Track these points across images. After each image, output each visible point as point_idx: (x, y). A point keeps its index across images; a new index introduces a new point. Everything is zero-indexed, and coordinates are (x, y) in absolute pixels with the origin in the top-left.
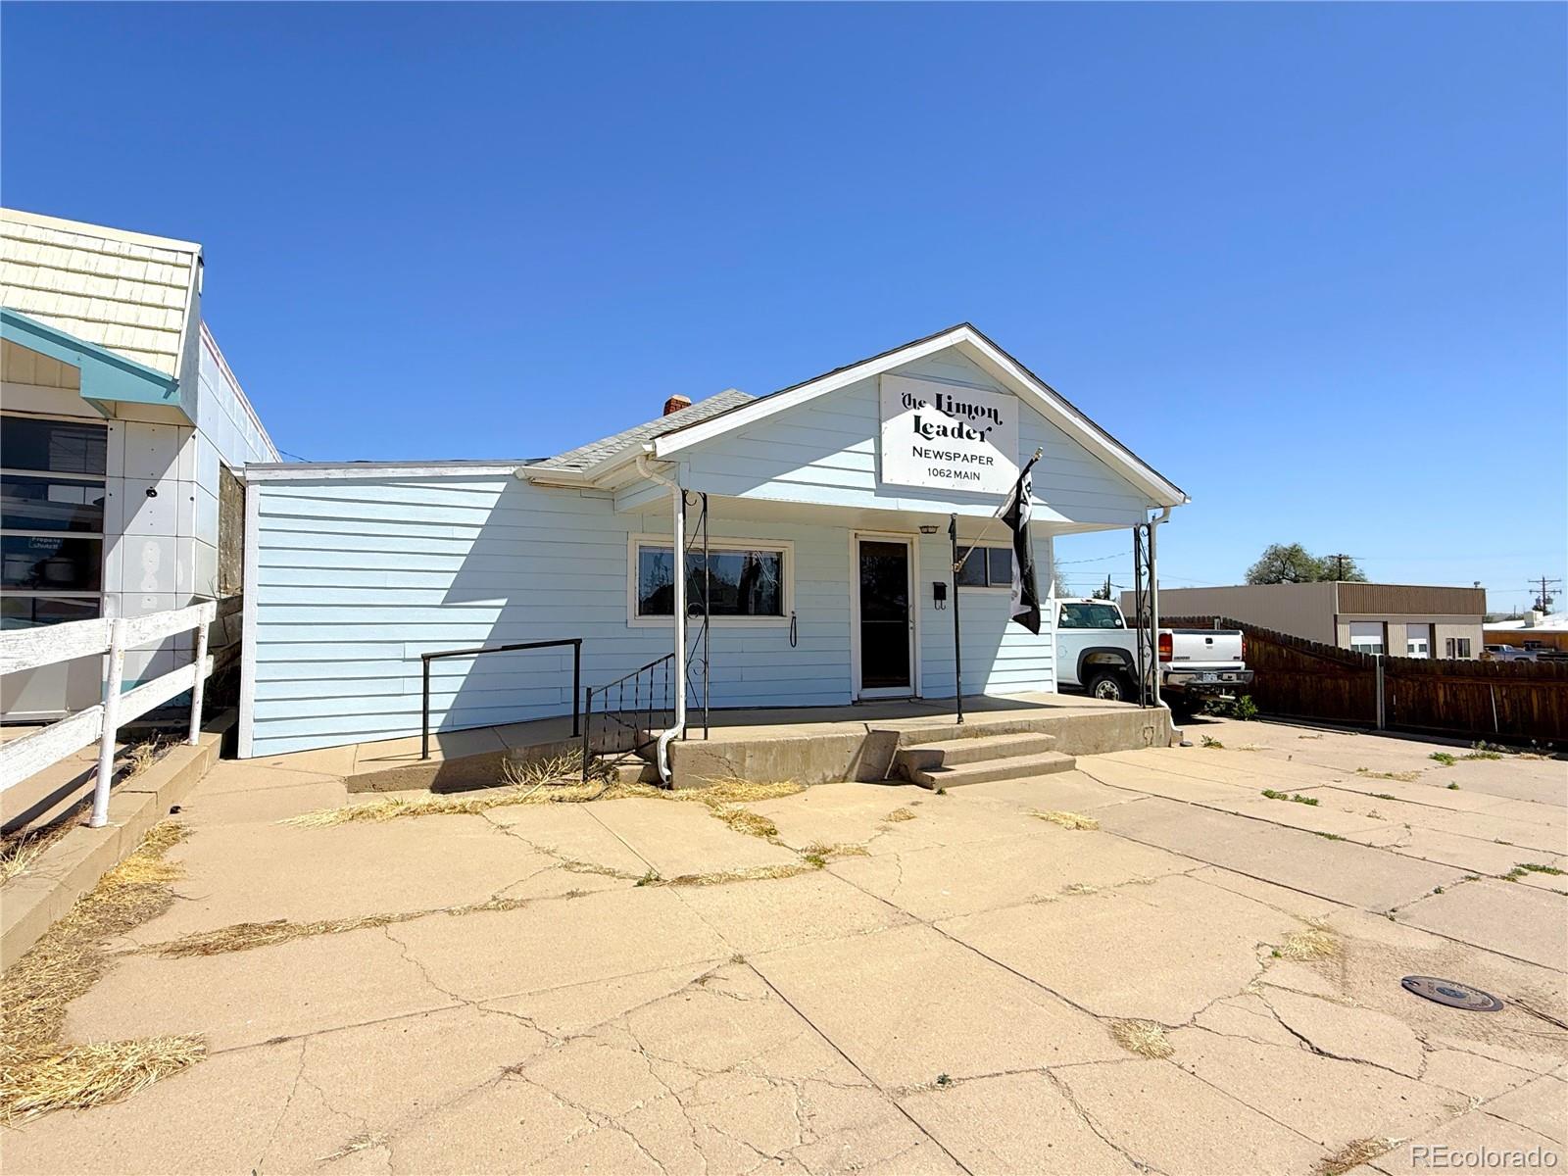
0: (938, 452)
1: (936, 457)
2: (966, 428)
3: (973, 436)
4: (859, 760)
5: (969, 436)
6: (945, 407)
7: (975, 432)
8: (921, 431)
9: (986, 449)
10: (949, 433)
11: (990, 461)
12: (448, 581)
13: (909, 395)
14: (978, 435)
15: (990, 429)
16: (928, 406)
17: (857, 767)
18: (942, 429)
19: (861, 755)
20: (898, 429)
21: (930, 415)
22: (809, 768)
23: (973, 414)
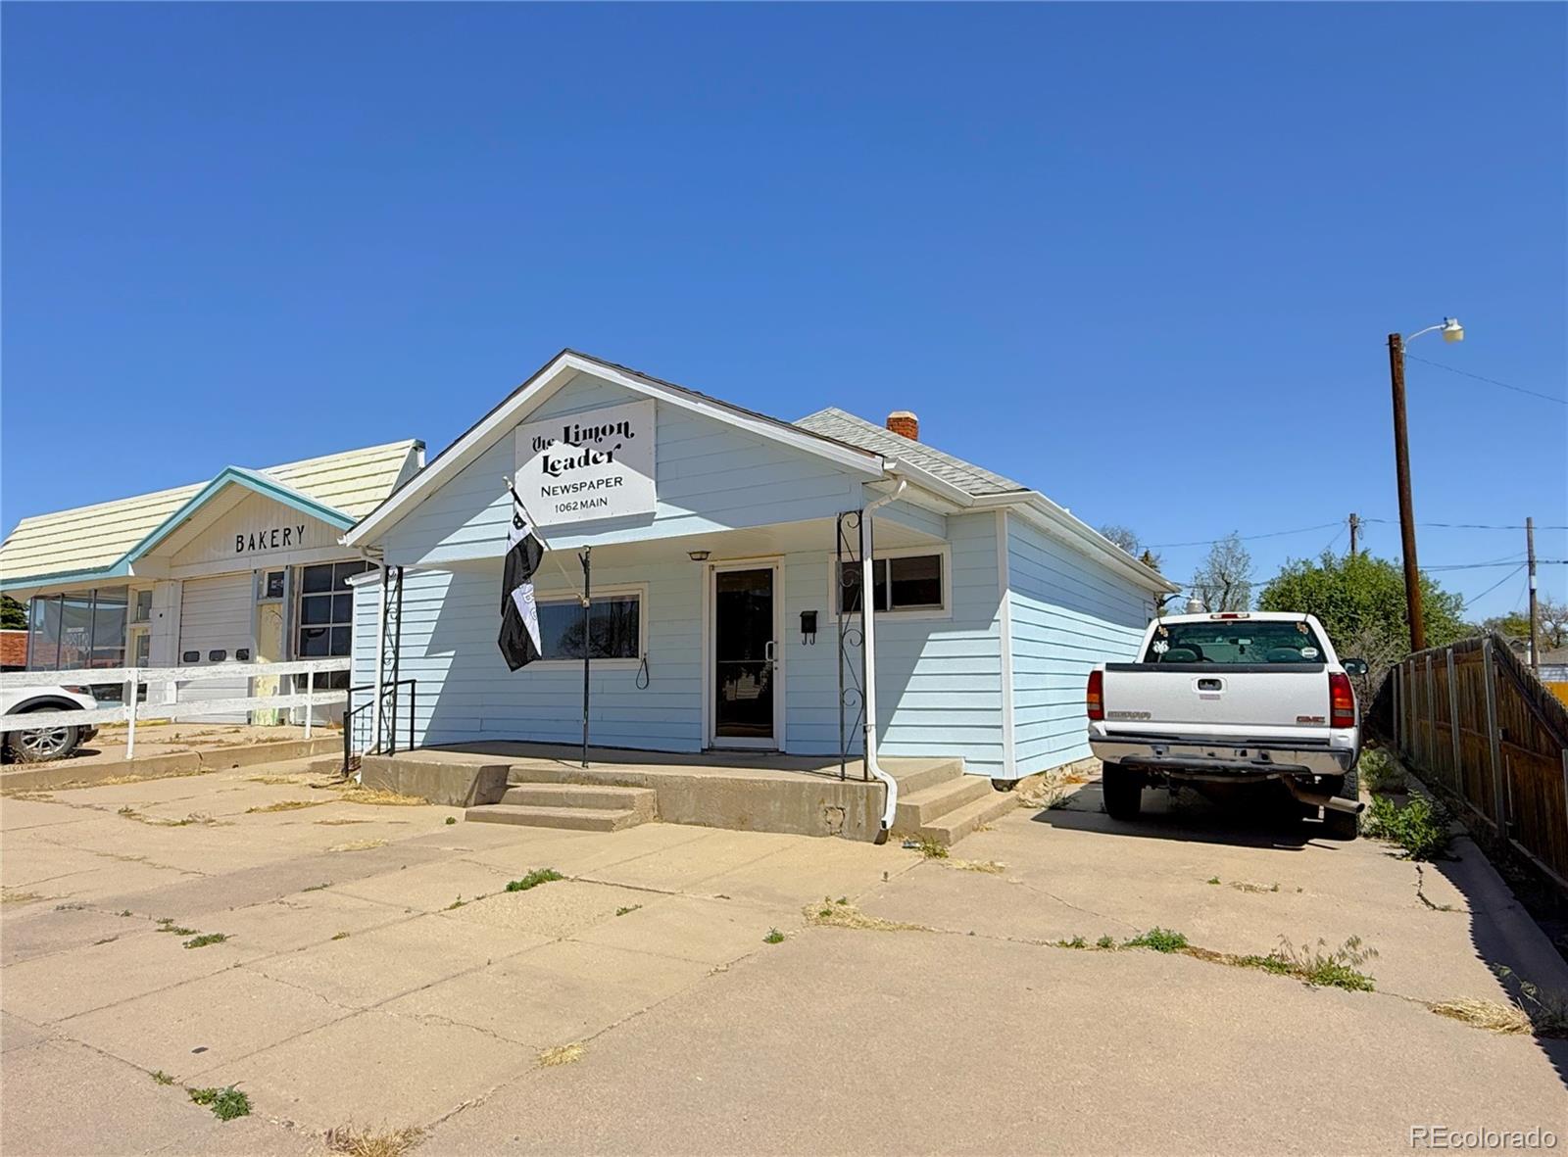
0: (566, 487)
1: (563, 492)
2: (592, 453)
3: (599, 460)
4: (476, 791)
5: (595, 461)
6: (572, 439)
7: (601, 454)
8: (549, 470)
9: (616, 468)
10: (576, 464)
11: (618, 481)
12: (427, 640)
13: (539, 438)
14: (605, 457)
15: (619, 446)
16: (556, 442)
17: (474, 794)
18: (569, 461)
19: (477, 785)
20: (529, 476)
21: (559, 451)
22: (439, 789)
23: (601, 435)
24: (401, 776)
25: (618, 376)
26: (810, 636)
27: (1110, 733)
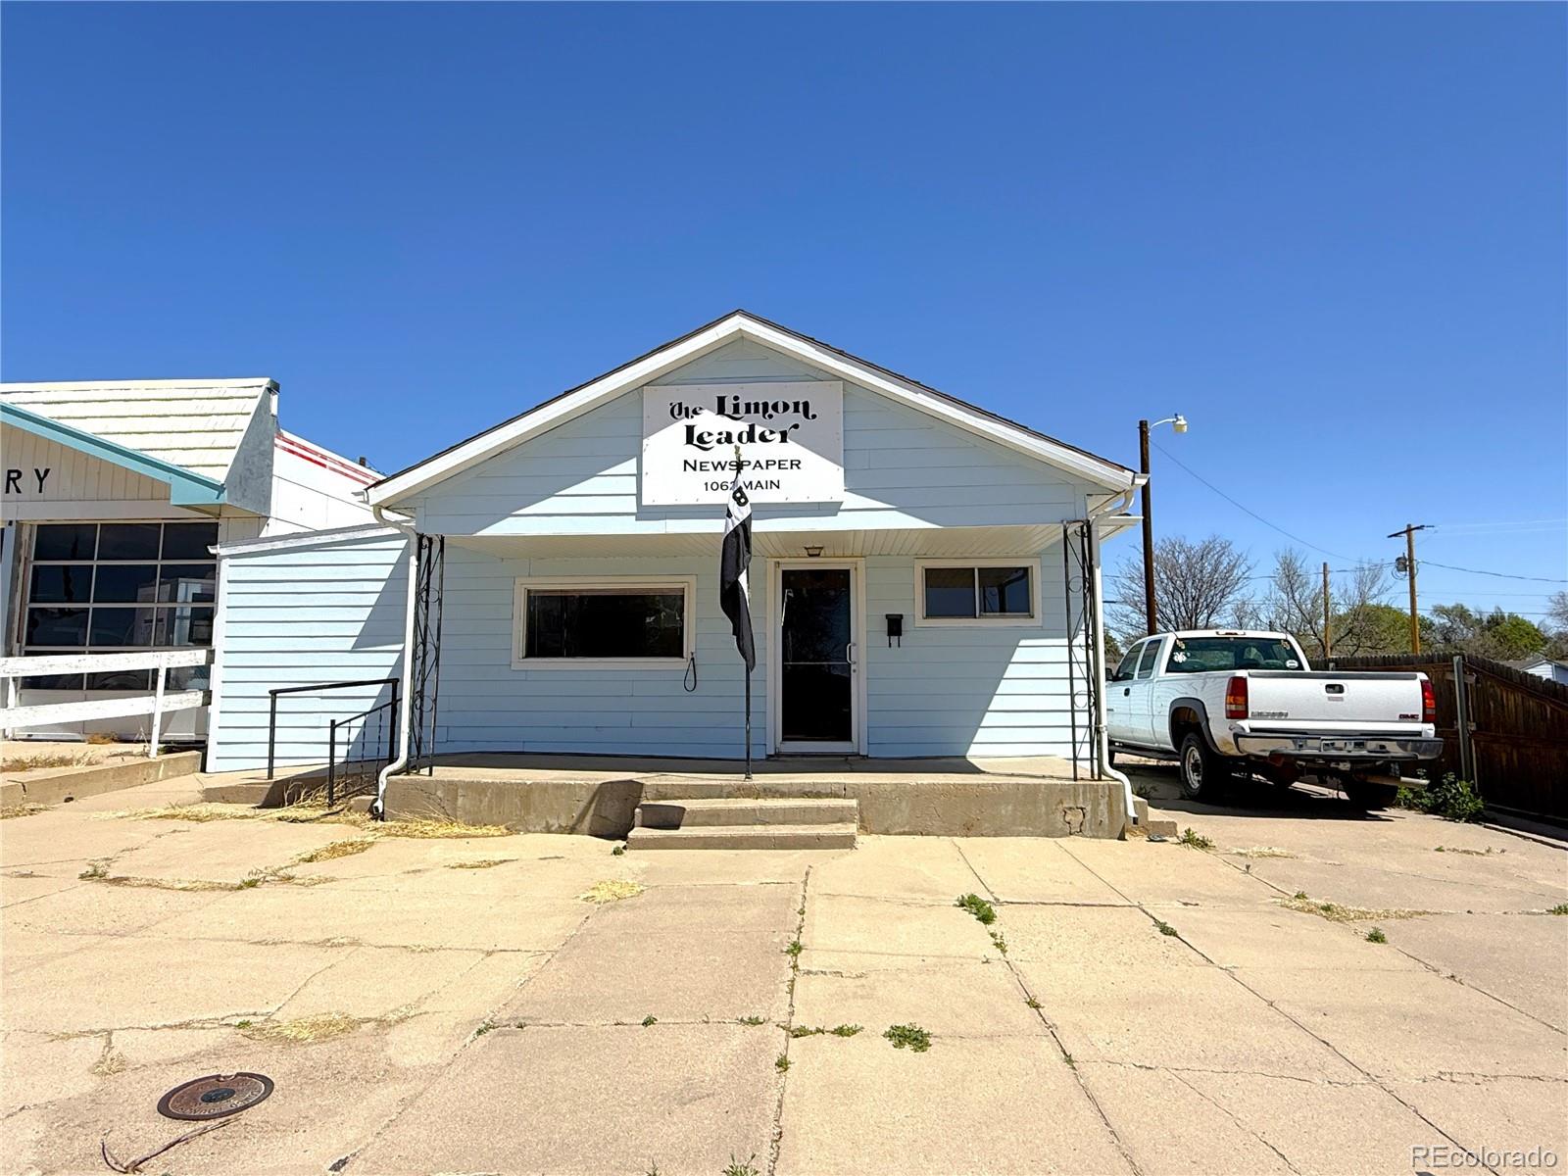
0: (719, 463)
1: (716, 469)
2: (758, 430)
3: (769, 437)
4: (591, 812)
5: (763, 438)
6: (729, 409)
7: (772, 432)
8: (695, 442)
9: (792, 450)
10: (735, 438)
11: (796, 464)
12: (357, 629)
13: (680, 404)
14: (778, 437)
15: (796, 426)
16: (705, 412)
17: (588, 818)
18: (724, 435)
19: (594, 805)
20: (665, 446)
21: (708, 422)
22: (529, 814)
23: (771, 411)
24: (460, 801)
25: (813, 350)
26: (894, 639)
27: (1252, 730)
